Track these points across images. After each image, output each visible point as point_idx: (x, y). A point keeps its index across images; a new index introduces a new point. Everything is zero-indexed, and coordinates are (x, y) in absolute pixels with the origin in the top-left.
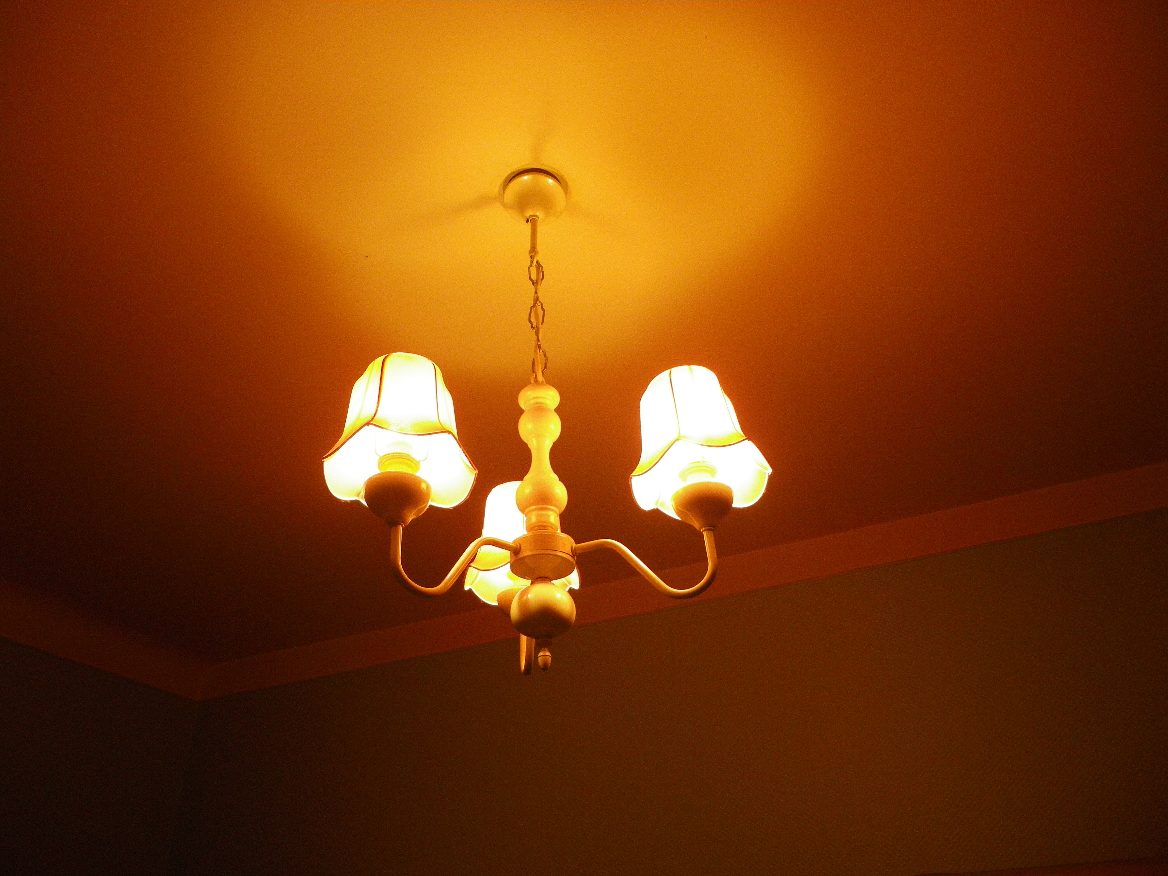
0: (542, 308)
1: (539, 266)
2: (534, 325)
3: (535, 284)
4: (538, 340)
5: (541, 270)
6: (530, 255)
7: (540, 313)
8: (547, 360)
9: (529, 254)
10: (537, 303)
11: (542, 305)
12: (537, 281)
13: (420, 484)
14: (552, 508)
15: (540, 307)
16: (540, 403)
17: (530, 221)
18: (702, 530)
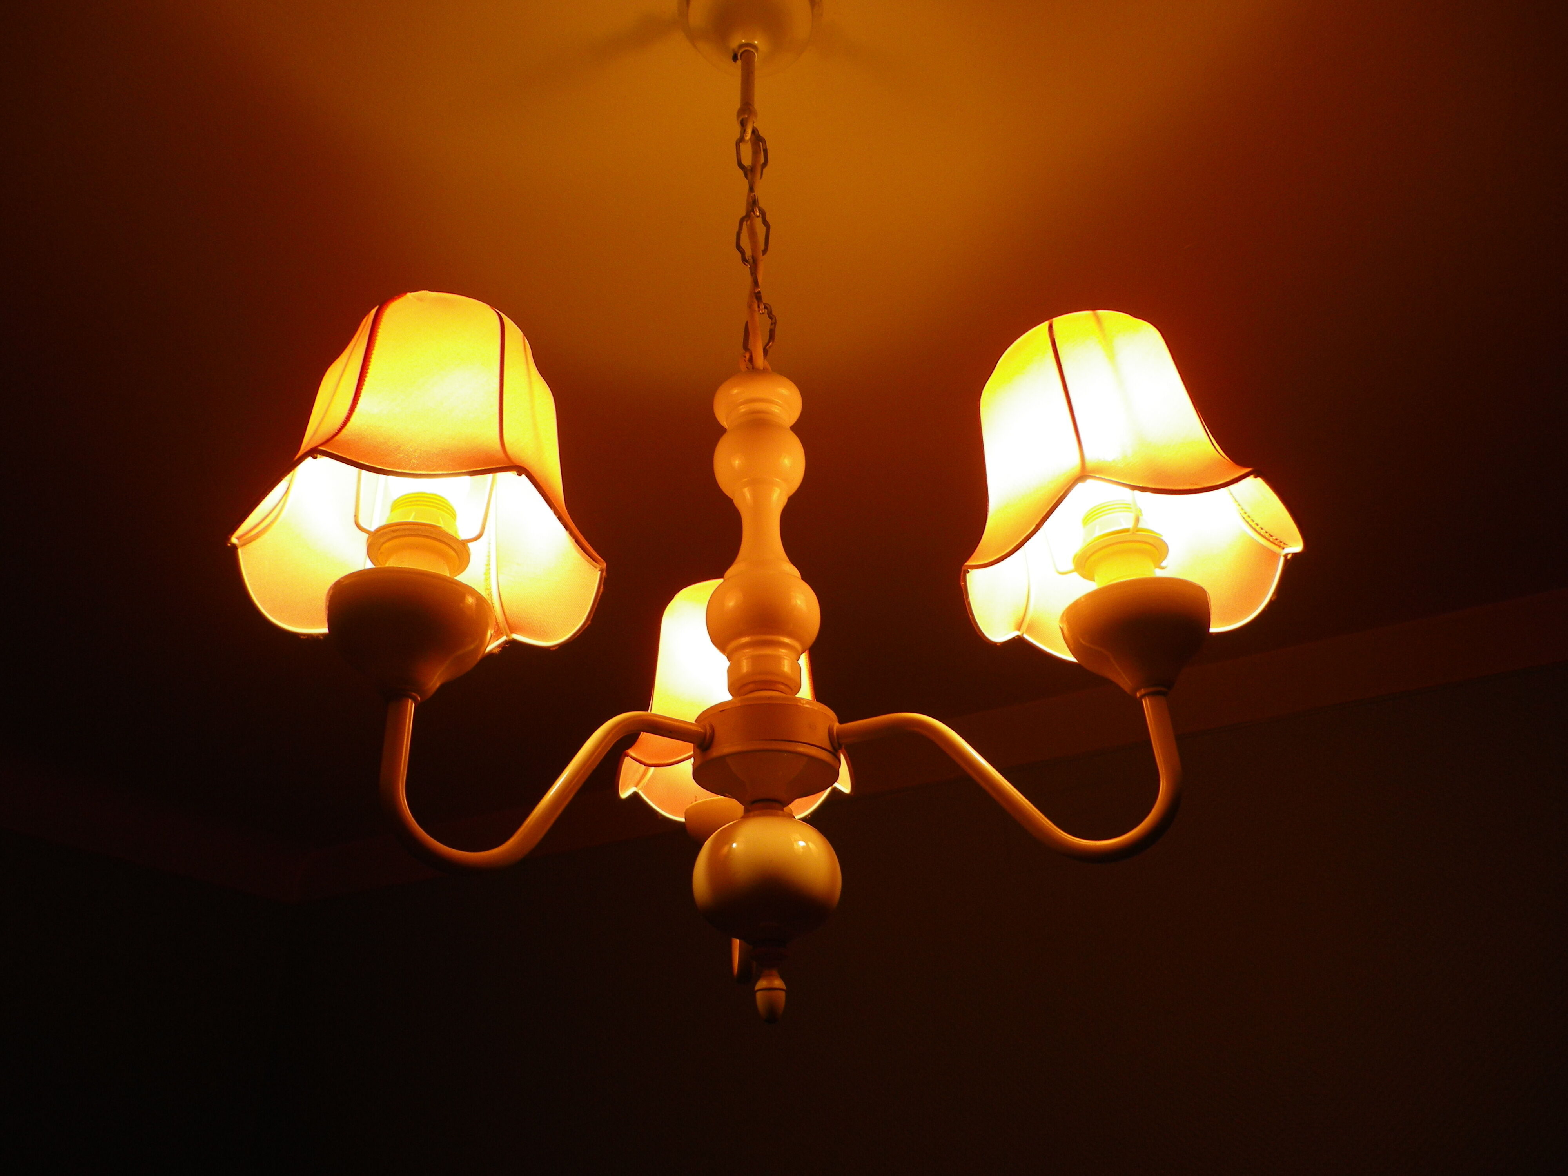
0: (765, 223)
1: (757, 139)
2: (748, 254)
3: (749, 176)
4: (756, 283)
5: (761, 147)
6: (741, 119)
7: (760, 230)
8: (774, 324)
9: (738, 116)
10: (754, 212)
11: (763, 214)
12: (753, 169)
13: (463, 598)
14: (787, 640)
15: (760, 219)
16: (759, 412)
17: (741, 56)
18: (1138, 695)
